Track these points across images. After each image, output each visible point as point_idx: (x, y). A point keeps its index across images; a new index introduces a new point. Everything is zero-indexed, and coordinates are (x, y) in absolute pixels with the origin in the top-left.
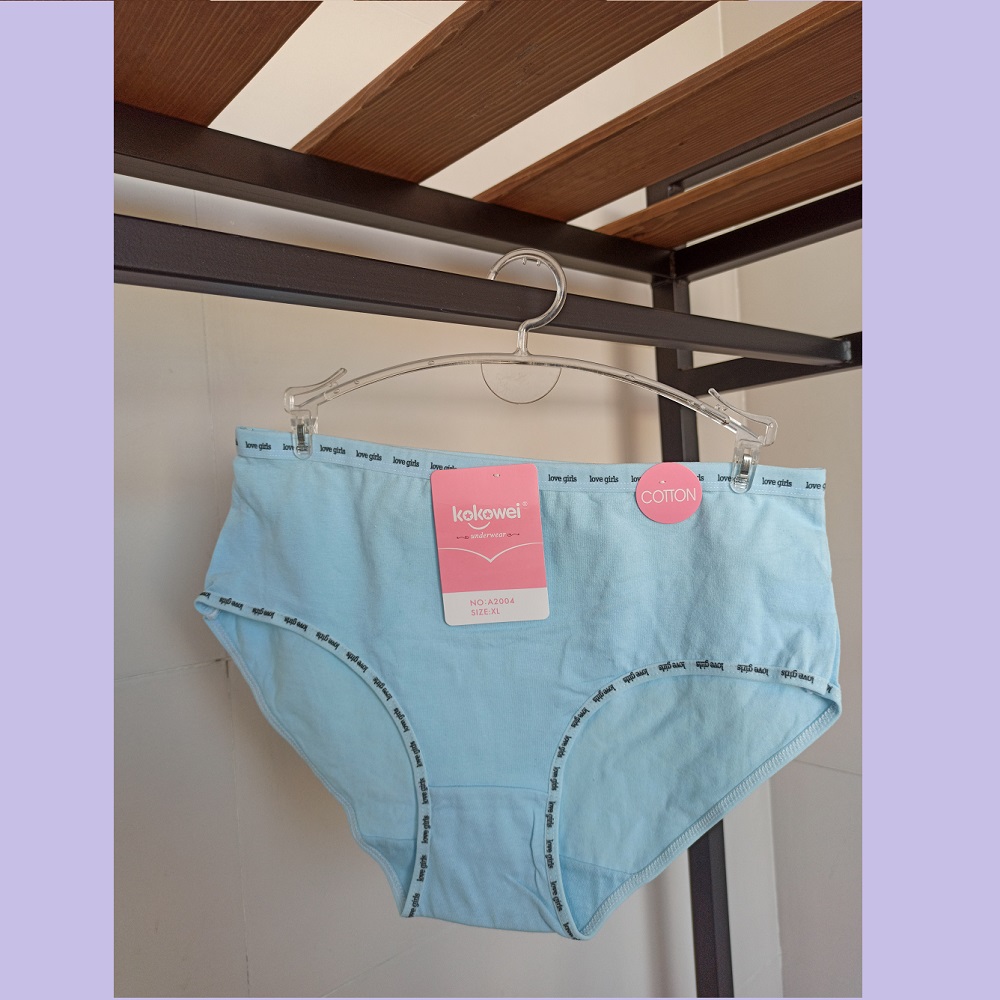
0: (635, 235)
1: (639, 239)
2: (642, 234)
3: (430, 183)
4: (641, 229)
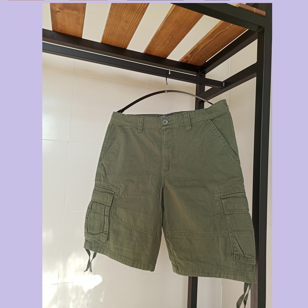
0: (186, 62)
3: (128, 48)
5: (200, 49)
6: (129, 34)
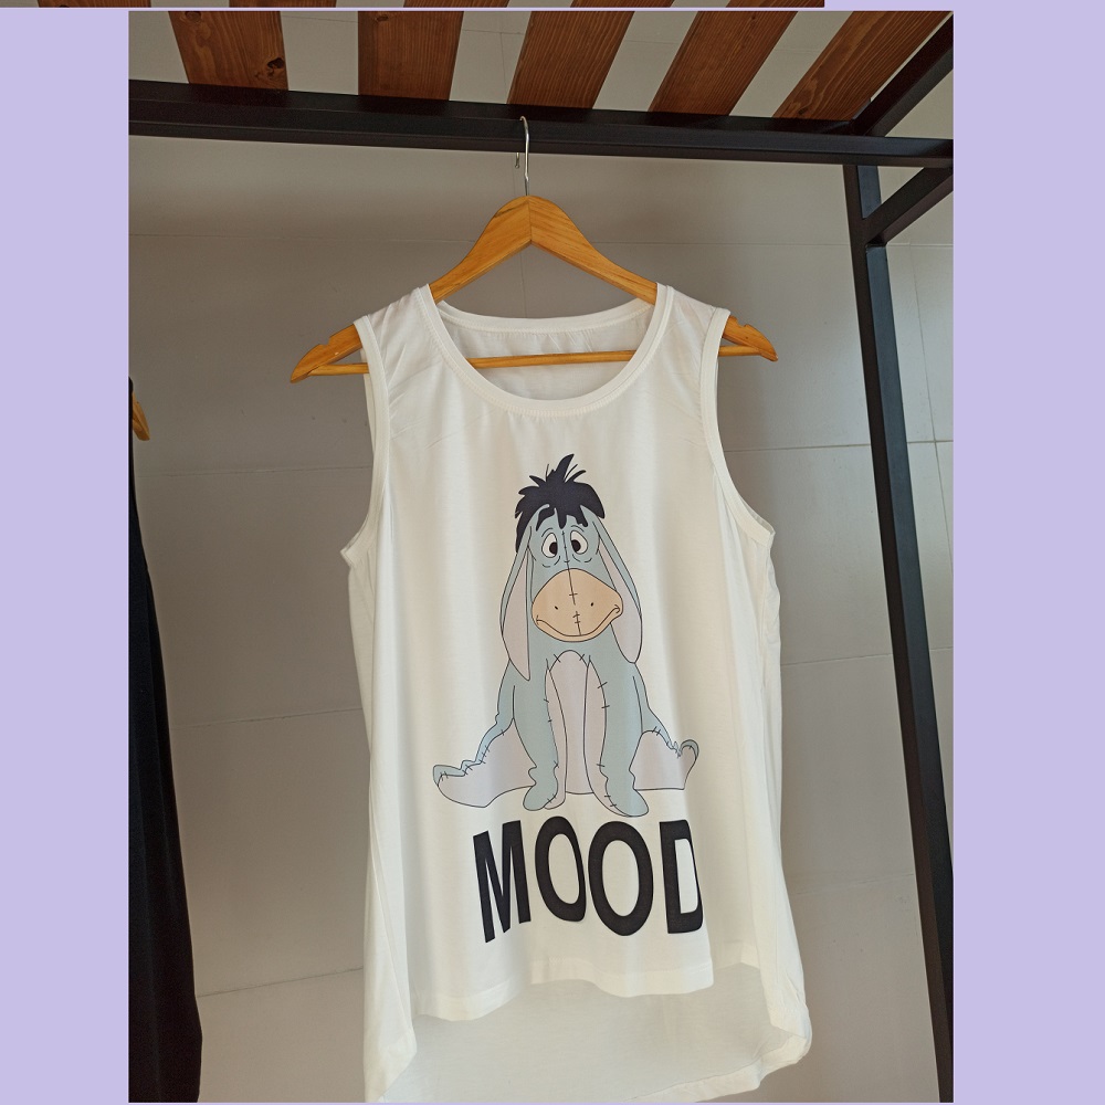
0: (800, 112)
1: (807, 116)
2: (805, 110)
3: (600, 104)
4: (799, 105)
5: (854, 48)
6: (605, 47)
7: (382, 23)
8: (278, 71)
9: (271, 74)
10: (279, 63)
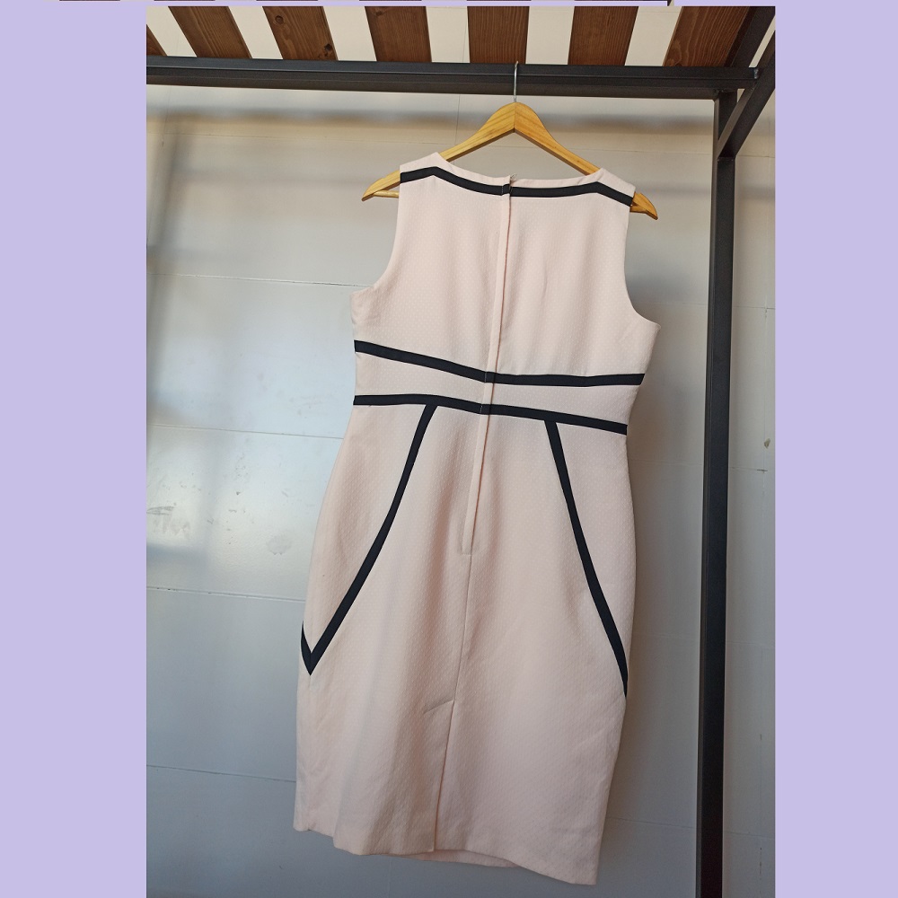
7: (379, 17)
8: (329, 53)
9: (326, 55)
10: (330, 47)
